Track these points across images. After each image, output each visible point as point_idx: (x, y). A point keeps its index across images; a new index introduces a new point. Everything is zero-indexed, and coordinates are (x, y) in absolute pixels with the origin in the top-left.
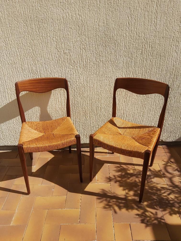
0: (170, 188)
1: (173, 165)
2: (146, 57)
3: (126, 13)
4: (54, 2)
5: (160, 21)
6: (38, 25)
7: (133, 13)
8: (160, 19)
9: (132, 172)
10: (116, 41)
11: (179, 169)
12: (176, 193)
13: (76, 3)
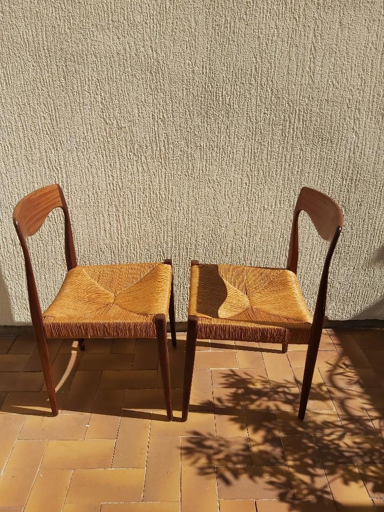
0: (344, 422)
1: (349, 372)
2: (291, 140)
3: (251, 48)
4: (100, 20)
5: (322, 66)
6: (64, 68)
7: (265, 49)
8: (322, 62)
9: (259, 386)
10: (229, 105)
11: (361, 381)
12: (356, 434)
13: (146, 23)
